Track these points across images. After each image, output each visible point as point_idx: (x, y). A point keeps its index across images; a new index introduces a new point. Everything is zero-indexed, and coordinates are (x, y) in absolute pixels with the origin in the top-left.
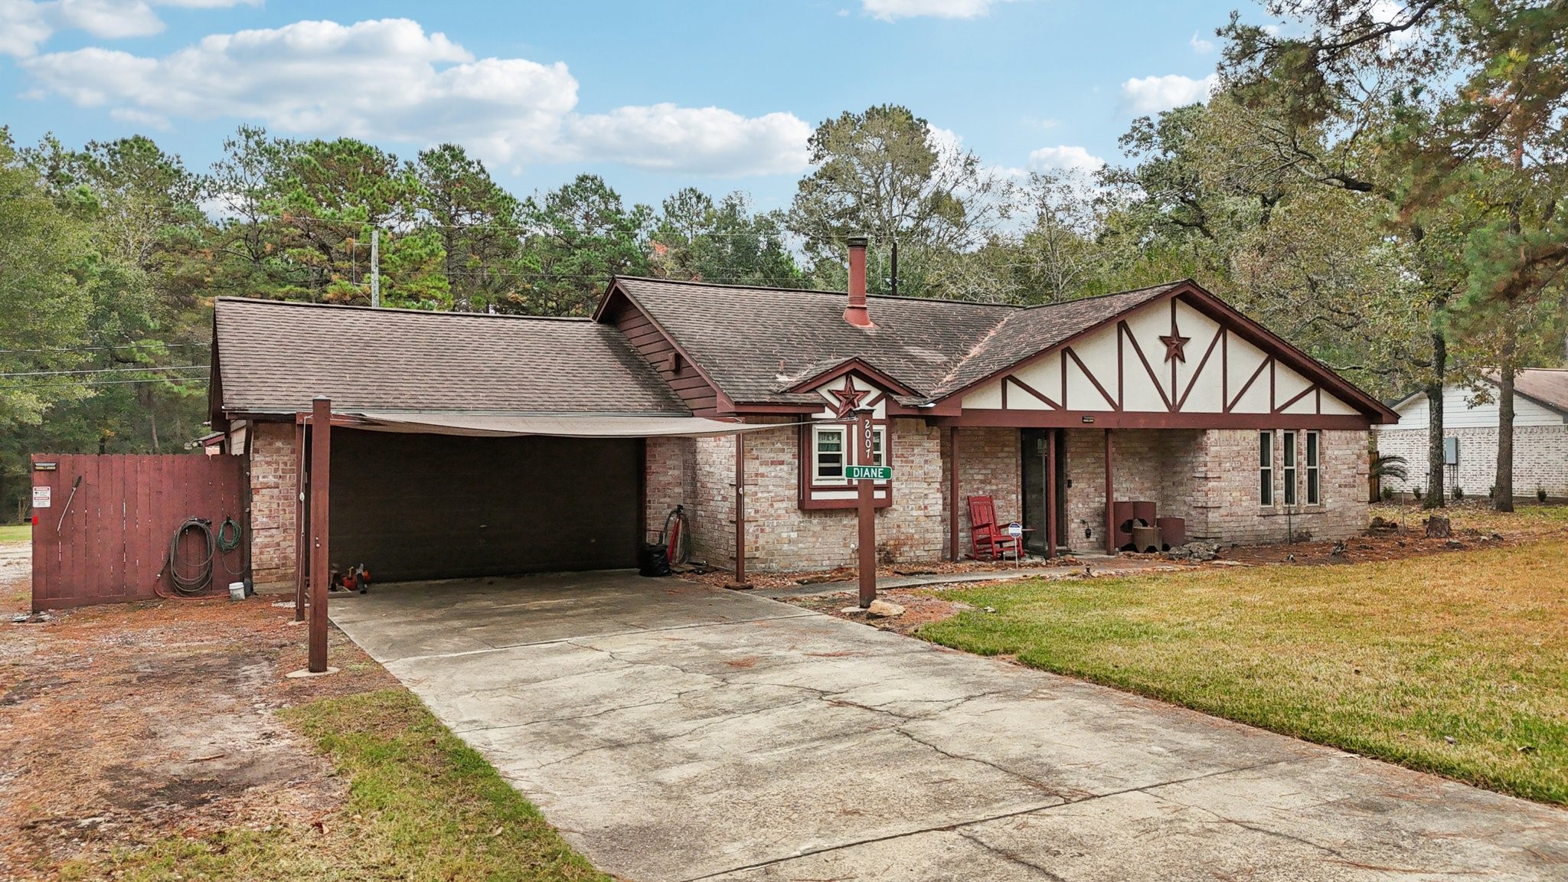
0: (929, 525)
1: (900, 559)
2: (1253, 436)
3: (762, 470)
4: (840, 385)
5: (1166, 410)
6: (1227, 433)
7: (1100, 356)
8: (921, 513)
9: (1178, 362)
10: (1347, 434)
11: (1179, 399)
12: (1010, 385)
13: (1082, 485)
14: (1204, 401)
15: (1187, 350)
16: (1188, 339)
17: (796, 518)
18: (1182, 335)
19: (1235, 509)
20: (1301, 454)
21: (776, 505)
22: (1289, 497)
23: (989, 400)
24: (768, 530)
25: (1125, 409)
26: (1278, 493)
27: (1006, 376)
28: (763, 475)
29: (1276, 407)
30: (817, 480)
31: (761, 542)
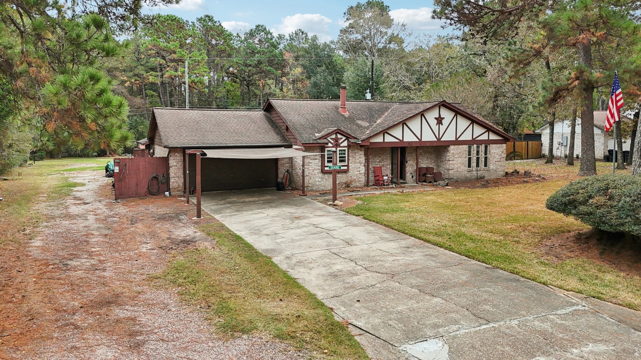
0: (361, 176)
1: (351, 186)
2: (466, 147)
3: (311, 161)
4: (334, 136)
5: (436, 140)
6: (456, 146)
7: (415, 125)
8: (358, 173)
9: (440, 125)
10: (499, 145)
11: (440, 137)
12: (386, 135)
13: (411, 162)
14: (449, 136)
15: (443, 121)
16: (444, 118)
17: (321, 175)
18: (442, 117)
19: (458, 169)
20: (482, 152)
21: (315, 171)
22: (478, 165)
23: (379, 139)
24: (312, 178)
25: (423, 140)
26: (474, 164)
27: (385, 132)
28: (311, 163)
29: (474, 138)
30: (326, 164)
31: (310, 182)
